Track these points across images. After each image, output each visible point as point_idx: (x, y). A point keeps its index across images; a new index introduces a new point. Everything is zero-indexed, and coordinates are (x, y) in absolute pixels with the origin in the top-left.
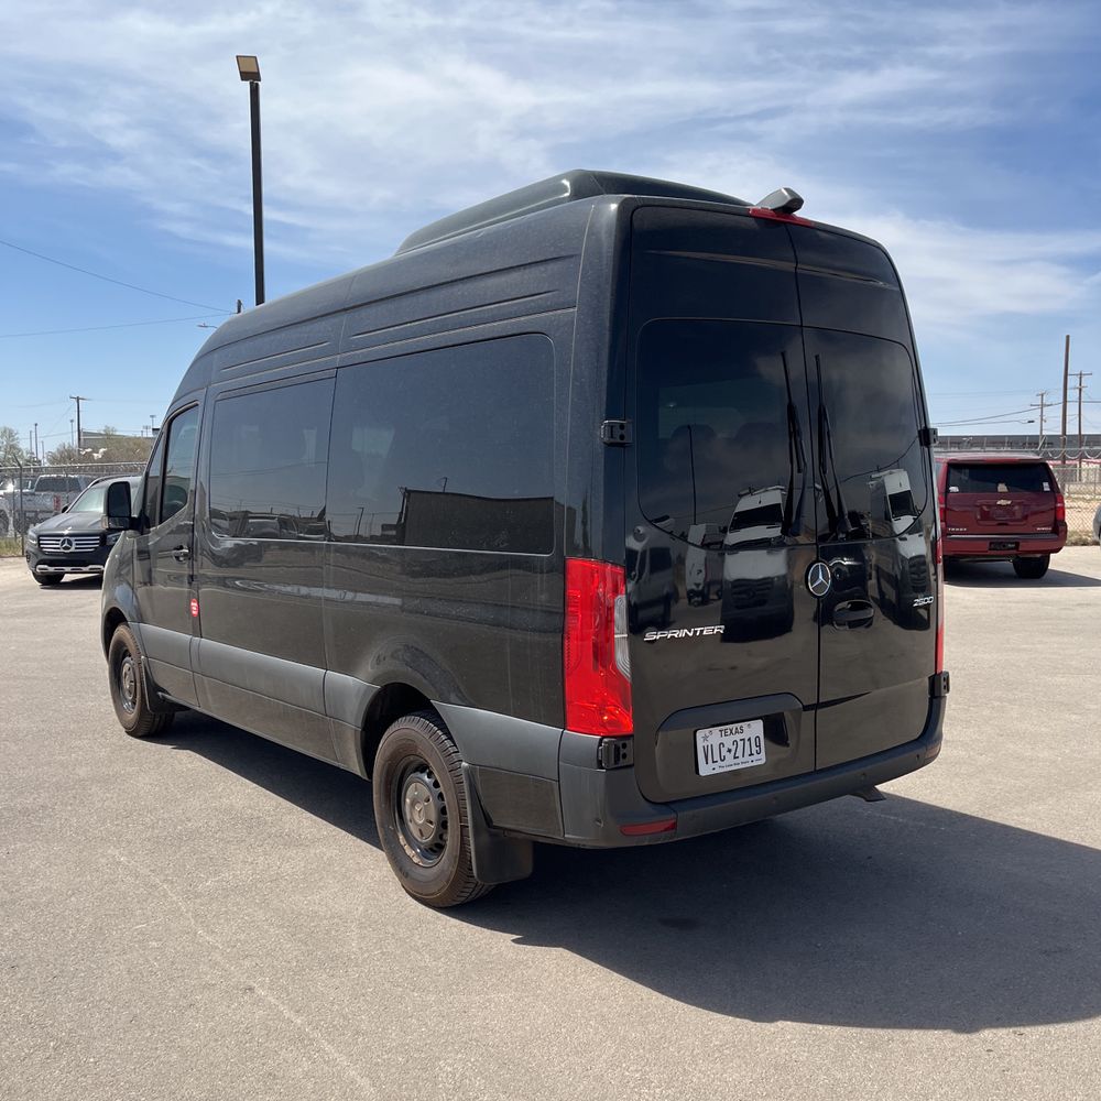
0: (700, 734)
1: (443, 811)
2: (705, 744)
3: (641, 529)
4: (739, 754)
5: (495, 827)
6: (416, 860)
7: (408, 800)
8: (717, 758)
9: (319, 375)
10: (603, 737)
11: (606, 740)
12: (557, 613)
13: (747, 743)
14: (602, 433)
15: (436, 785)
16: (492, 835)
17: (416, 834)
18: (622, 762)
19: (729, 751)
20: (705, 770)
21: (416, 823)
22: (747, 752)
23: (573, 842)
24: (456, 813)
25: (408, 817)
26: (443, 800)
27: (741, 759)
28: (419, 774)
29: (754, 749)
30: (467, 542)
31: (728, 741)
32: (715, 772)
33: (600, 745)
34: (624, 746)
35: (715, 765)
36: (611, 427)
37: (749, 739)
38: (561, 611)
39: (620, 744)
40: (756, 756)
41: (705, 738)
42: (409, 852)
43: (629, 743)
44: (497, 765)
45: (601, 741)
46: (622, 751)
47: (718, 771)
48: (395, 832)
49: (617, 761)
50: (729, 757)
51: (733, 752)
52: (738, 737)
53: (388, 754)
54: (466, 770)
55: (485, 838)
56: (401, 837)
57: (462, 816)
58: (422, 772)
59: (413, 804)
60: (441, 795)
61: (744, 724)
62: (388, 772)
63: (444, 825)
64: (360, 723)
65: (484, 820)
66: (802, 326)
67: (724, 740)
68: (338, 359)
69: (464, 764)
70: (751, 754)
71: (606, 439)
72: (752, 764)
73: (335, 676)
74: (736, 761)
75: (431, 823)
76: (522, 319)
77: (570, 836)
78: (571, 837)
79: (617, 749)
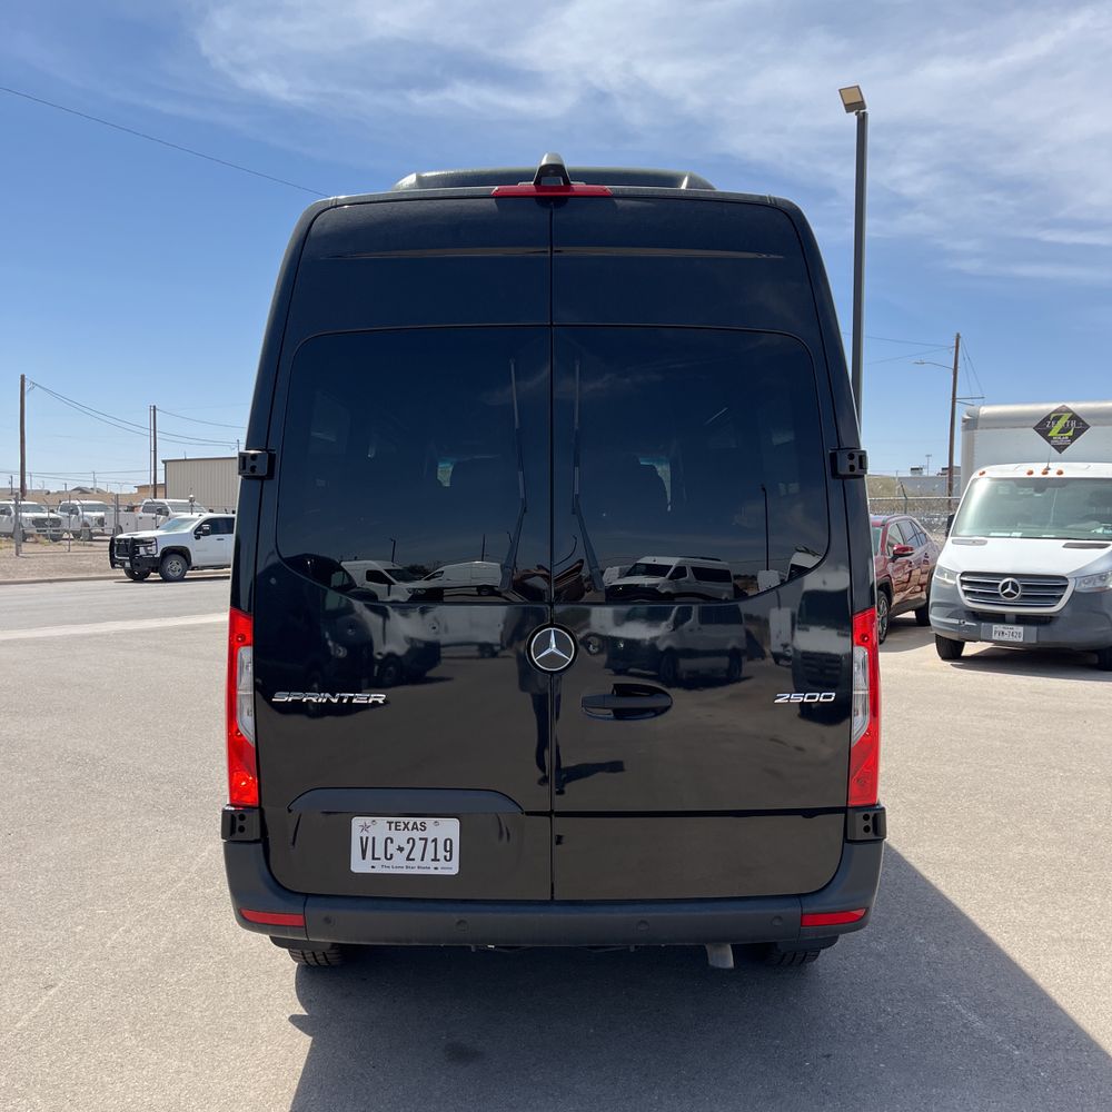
0: (357, 822)
2: (364, 835)
4: (417, 854)
8: (379, 854)
13: (431, 846)
18: (239, 835)
19: (401, 849)
20: (359, 865)
22: (429, 855)
27: (418, 862)
29: (441, 854)
31: (401, 838)
32: (373, 871)
34: (241, 817)
35: (375, 863)
37: (435, 840)
39: (237, 814)
40: (444, 864)
41: (365, 828)
43: (250, 815)
46: (239, 823)
47: (379, 870)
49: (233, 833)
50: (400, 859)
51: (406, 852)
52: (416, 835)
61: (429, 821)
67: (393, 834)
70: (435, 859)
72: (436, 872)
74: (410, 863)
79: (233, 819)
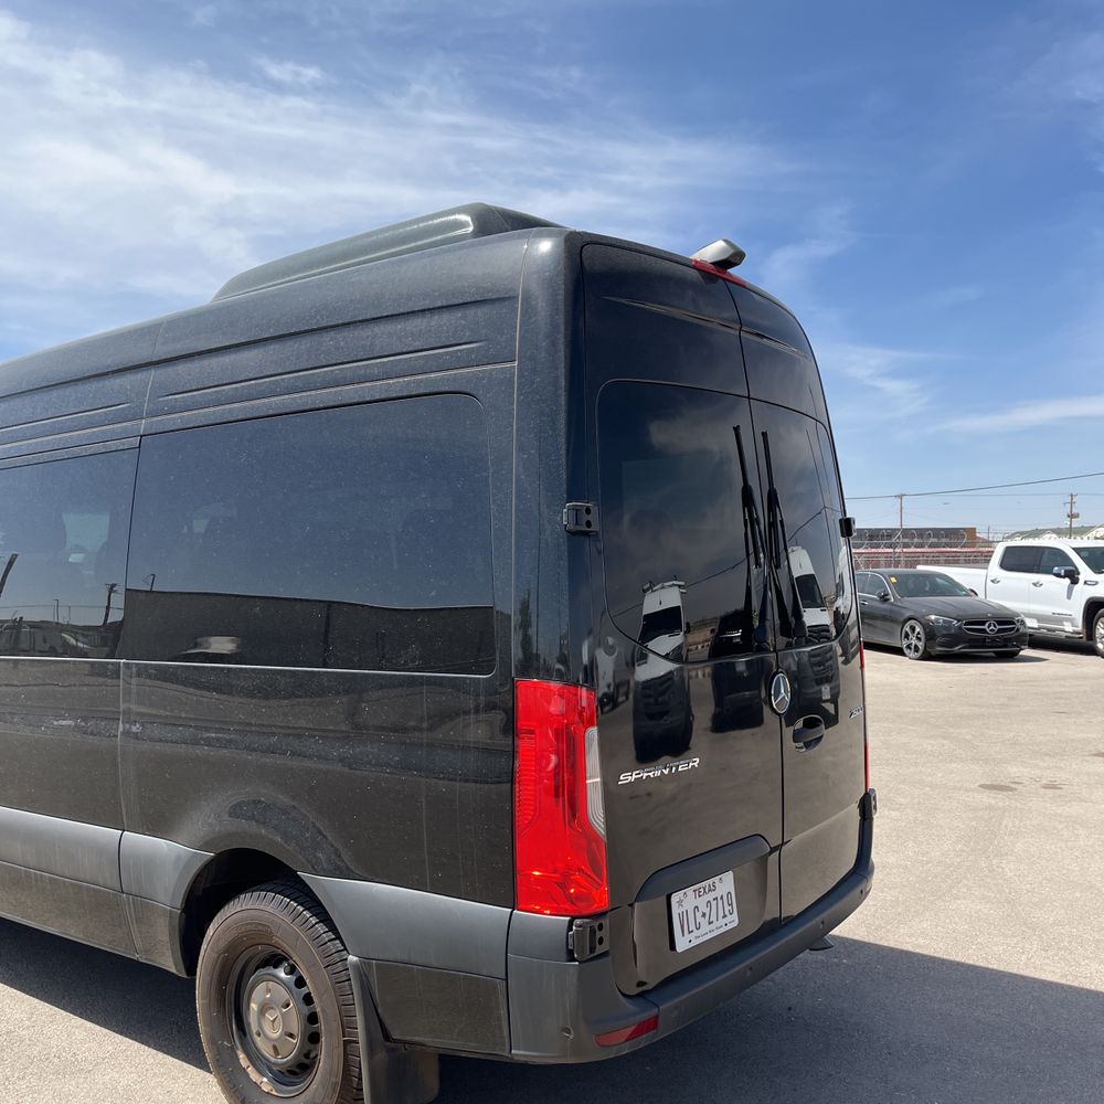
0: (675, 898)
1: (312, 1018)
2: (680, 911)
3: (611, 640)
4: (713, 918)
5: (395, 1041)
6: (266, 1088)
7: (254, 1006)
8: (692, 927)
9: (112, 445)
10: (574, 918)
11: (578, 922)
12: (502, 751)
13: (720, 902)
14: (565, 517)
15: (300, 983)
16: (390, 1051)
17: (267, 1051)
18: (599, 949)
19: (704, 915)
20: (682, 944)
21: (266, 1037)
22: (721, 914)
23: (523, 1059)
24: (336, 1025)
25: (254, 1028)
26: (312, 1002)
27: (715, 923)
28: (271, 970)
29: (727, 908)
30: (356, 659)
31: (702, 902)
32: (692, 945)
33: (570, 929)
34: (601, 927)
35: (692, 936)
36: (577, 510)
37: (722, 897)
38: (510, 749)
39: (596, 924)
40: (729, 918)
41: (680, 904)
42: (253, 1075)
43: (606, 922)
44: (406, 959)
45: (571, 924)
46: (598, 935)
47: (694, 943)
48: (233, 1049)
49: (592, 949)
50: (704, 922)
51: (707, 917)
52: (711, 896)
53: (222, 944)
54: (355, 966)
55: (382, 1056)
56: (242, 1056)
57: (347, 1026)
58: (276, 967)
59: (262, 1011)
60: (308, 999)
61: (716, 880)
62: (223, 967)
63: (314, 1038)
64: (179, 902)
65: (381, 1032)
66: (748, 398)
67: (698, 902)
68: (143, 425)
69: (352, 958)
70: (725, 916)
71: (571, 527)
72: (726, 929)
73: (136, 840)
74: (711, 927)
75: (291, 1035)
76: (432, 375)
77: (517, 1052)
78: (520, 1053)
79: (593, 932)
